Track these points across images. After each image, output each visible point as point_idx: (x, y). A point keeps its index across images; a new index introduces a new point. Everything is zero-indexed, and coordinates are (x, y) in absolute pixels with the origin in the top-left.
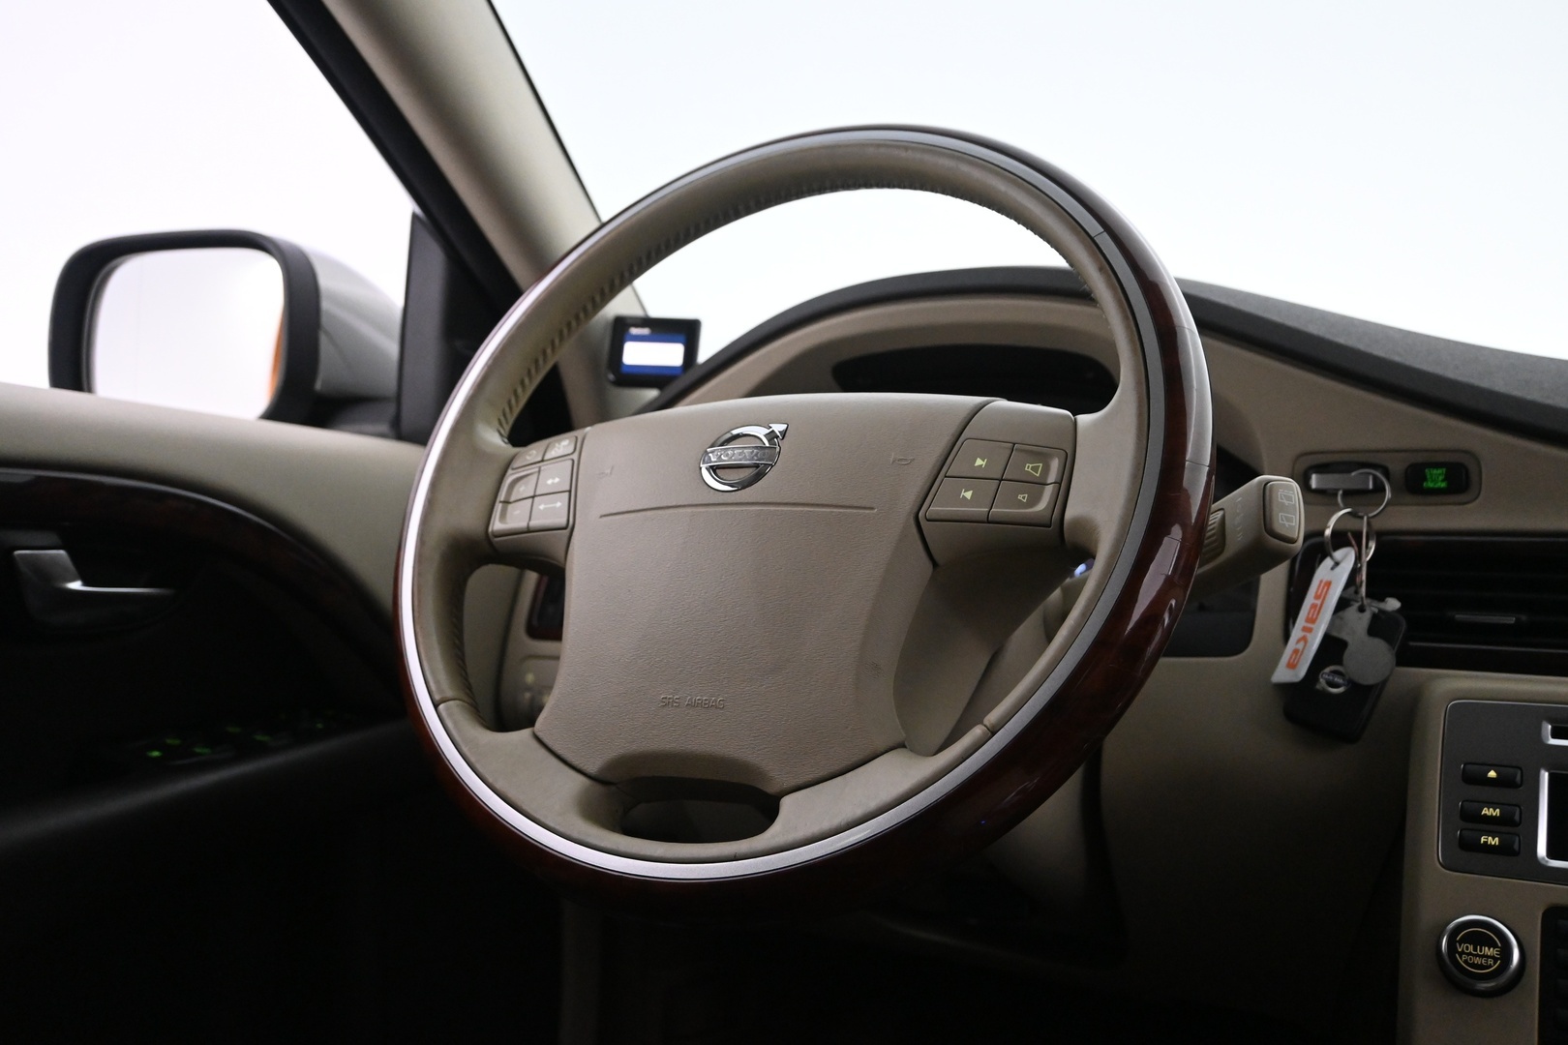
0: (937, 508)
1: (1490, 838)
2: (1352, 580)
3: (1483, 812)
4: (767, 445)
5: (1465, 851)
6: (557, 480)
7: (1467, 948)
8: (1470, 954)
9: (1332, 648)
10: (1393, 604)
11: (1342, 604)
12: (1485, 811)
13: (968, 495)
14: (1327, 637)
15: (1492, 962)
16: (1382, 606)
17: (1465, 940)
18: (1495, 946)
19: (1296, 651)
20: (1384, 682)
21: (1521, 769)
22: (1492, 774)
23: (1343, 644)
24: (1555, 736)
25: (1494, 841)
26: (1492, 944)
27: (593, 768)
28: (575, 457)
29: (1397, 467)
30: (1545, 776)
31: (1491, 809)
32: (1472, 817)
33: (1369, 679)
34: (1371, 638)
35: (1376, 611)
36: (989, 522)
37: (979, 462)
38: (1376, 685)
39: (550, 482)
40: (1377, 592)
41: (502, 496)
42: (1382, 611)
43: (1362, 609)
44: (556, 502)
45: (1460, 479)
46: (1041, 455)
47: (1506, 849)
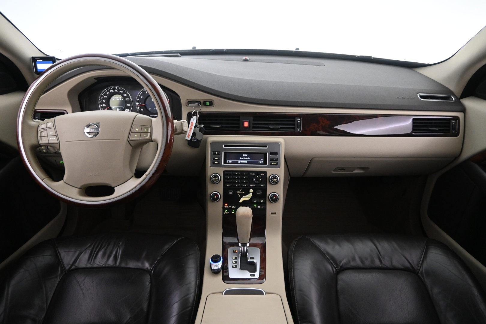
0: (131, 139)
2: (196, 122)
4: (97, 128)
5: (213, 164)
6: (52, 133)
8: (214, 179)
9: (194, 134)
10: (202, 126)
11: (195, 127)
12: (216, 159)
13: (136, 136)
14: (193, 133)
15: (217, 180)
16: (201, 126)
17: (214, 177)
19: (189, 134)
20: (201, 140)
21: (220, 152)
22: (217, 153)
23: (196, 133)
24: (224, 146)
25: (217, 163)
26: (217, 178)
27: (79, 187)
28: (54, 127)
29: (202, 102)
30: (223, 153)
32: (214, 159)
33: (199, 139)
34: (200, 132)
36: (140, 140)
37: (137, 129)
39: (50, 133)
40: (200, 124)
41: (39, 135)
42: (201, 127)
43: (198, 128)
44: (54, 138)
45: (211, 103)
46: (147, 127)
47: (218, 164)
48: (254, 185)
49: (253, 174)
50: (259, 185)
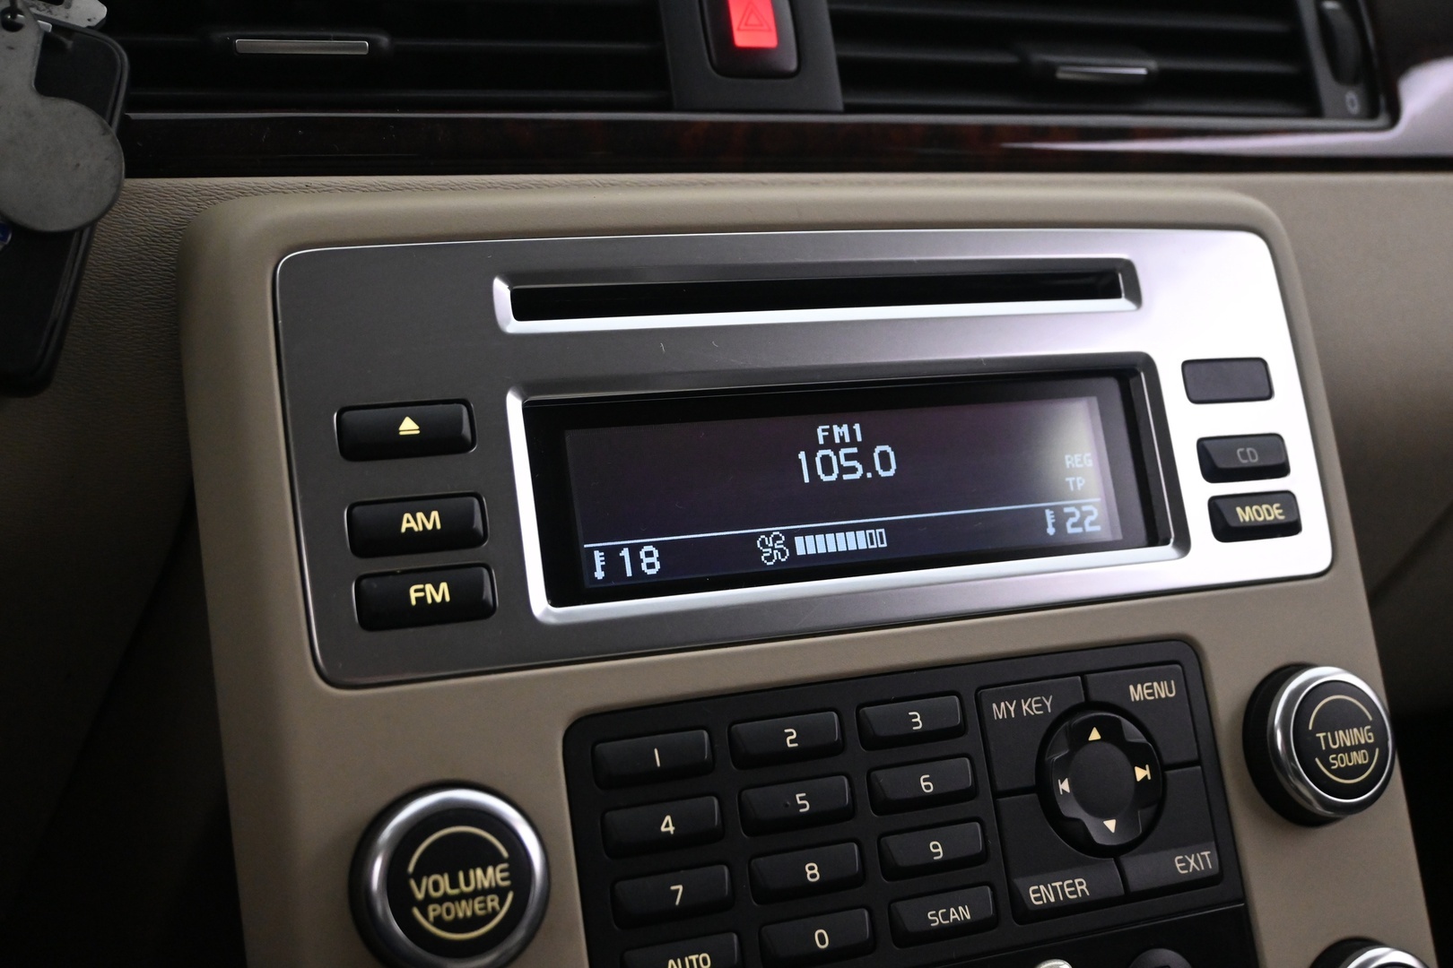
1: (429, 587)
3: (405, 526)
7: (436, 886)
8: (446, 898)
12: (408, 523)
15: (493, 901)
17: (428, 866)
18: (495, 859)
20: (92, 225)
21: (466, 403)
22: (409, 426)
24: (521, 313)
25: (440, 592)
26: (487, 857)
30: (514, 406)
31: (420, 515)
34: (48, 100)
35: (48, 26)
38: (81, 230)
42: (60, 28)
47: (468, 607)
48: (1081, 886)
49: (1030, 707)
50: (1142, 870)
